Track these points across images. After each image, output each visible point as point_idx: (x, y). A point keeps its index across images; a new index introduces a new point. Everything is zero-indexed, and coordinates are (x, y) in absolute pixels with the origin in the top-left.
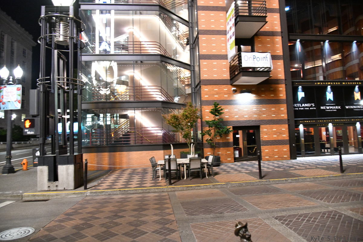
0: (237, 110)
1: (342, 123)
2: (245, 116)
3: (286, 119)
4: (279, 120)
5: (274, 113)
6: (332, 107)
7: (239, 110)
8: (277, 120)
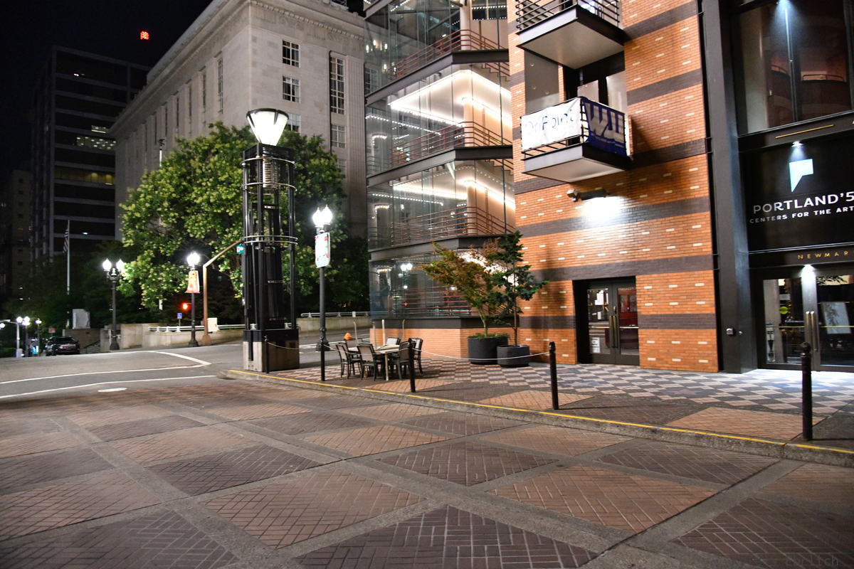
0: (582, 241)
2: (599, 255)
3: (707, 256)
4: (687, 258)
7: (587, 241)
8: (680, 259)
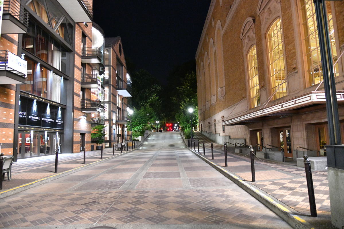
1: (38, 131)
3: (13, 124)
4: (8, 123)
5: (5, 116)
6: (35, 118)
8: (7, 123)
